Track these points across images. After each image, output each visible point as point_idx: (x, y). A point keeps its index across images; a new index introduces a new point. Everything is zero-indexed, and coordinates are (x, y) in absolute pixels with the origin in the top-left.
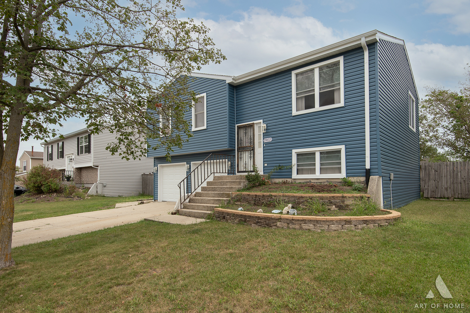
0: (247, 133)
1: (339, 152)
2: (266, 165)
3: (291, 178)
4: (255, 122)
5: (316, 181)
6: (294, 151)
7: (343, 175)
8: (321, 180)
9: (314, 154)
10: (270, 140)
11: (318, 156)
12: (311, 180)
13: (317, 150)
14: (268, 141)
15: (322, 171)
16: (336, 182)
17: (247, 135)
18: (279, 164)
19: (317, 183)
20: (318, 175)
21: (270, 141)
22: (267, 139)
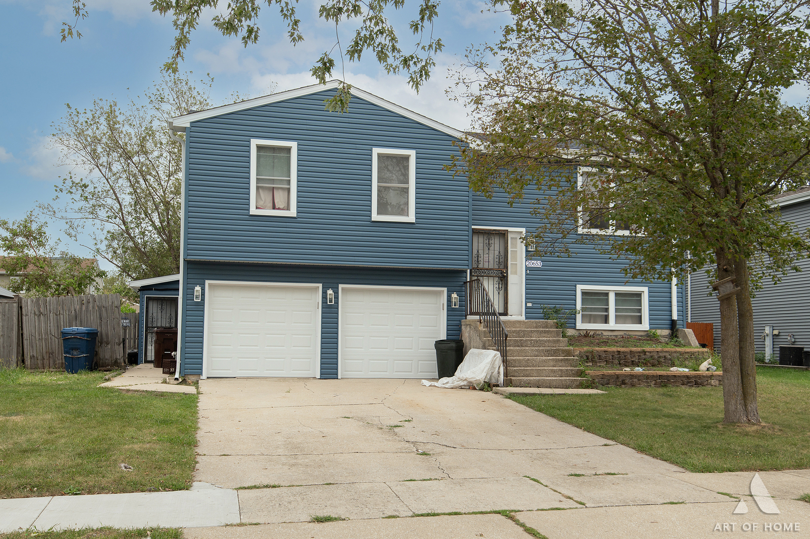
0: (493, 245)
1: (639, 295)
2: (529, 305)
3: (575, 328)
4: (510, 229)
5: (610, 333)
6: (580, 288)
7: (645, 326)
8: (616, 332)
9: (606, 294)
10: (538, 264)
11: (612, 298)
12: (603, 332)
13: (612, 289)
14: (535, 266)
15: (618, 319)
16: (636, 335)
17: (492, 248)
18: (554, 306)
19: (611, 336)
20: (612, 325)
21: (538, 266)
22: (533, 262)
